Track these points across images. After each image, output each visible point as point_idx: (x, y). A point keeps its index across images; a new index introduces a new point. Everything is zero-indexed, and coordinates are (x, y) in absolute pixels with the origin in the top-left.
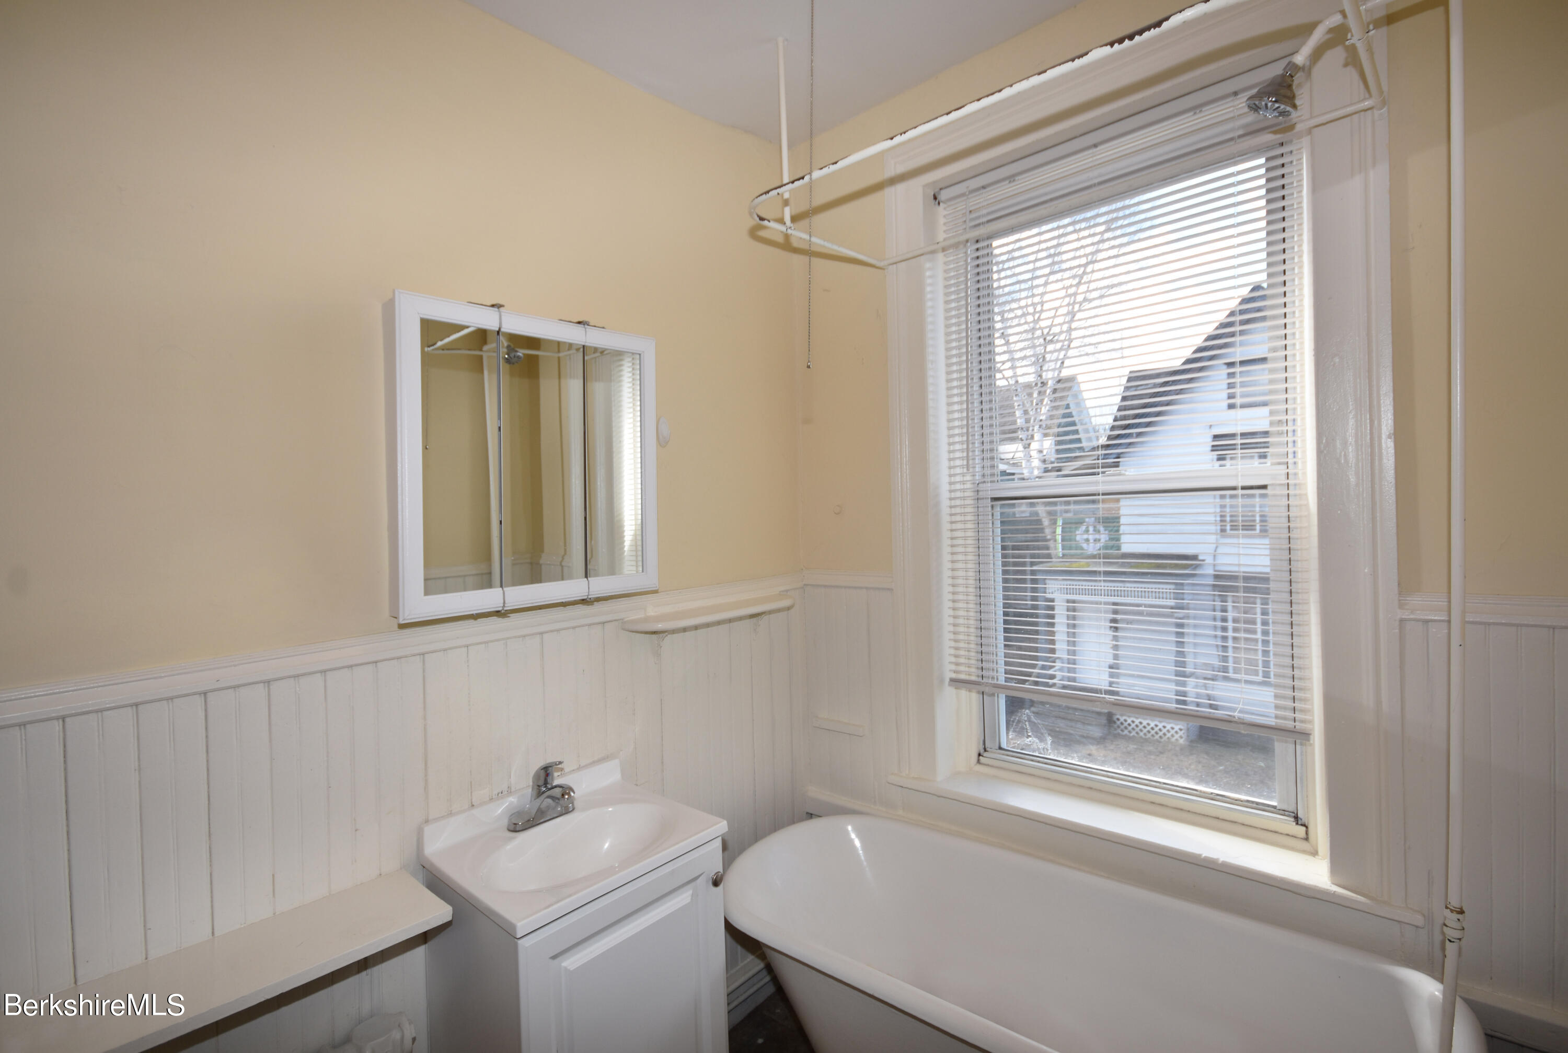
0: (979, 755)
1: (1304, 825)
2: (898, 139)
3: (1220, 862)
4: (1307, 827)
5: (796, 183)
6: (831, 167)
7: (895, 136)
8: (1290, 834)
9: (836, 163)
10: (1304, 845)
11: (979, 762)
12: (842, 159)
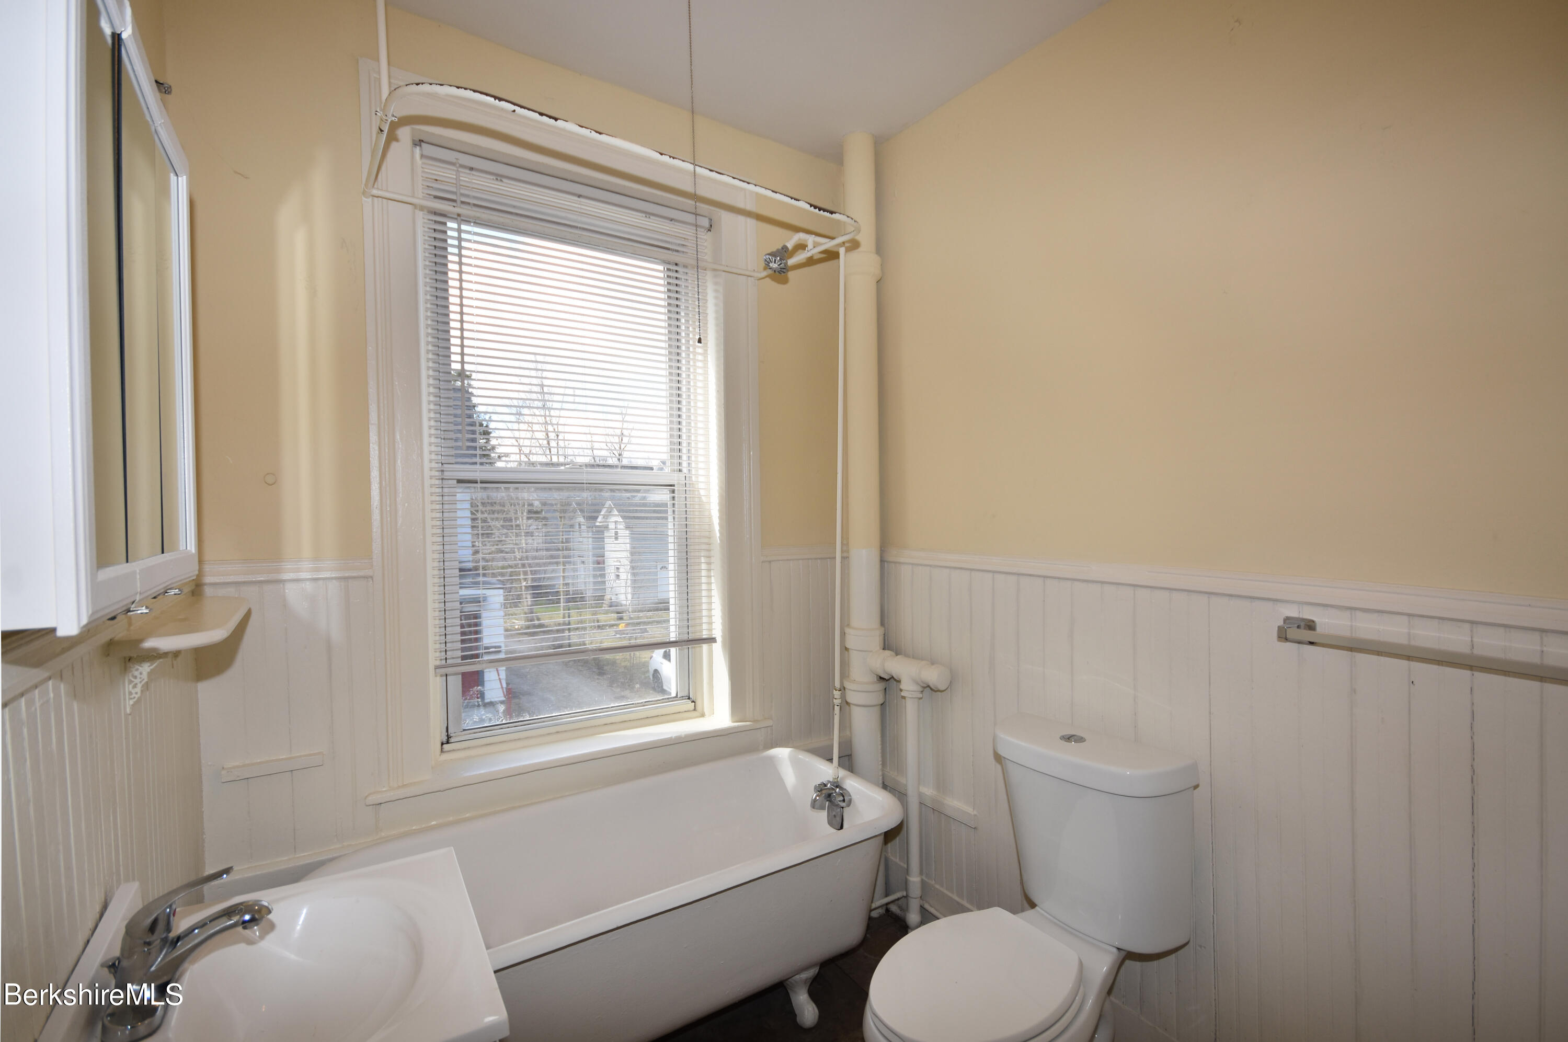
0: (442, 744)
1: (693, 702)
2: (665, 159)
3: (683, 736)
4: (695, 702)
5: (544, 117)
6: (593, 132)
7: (665, 155)
8: (686, 710)
9: (600, 133)
10: (695, 714)
11: (442, 751)
12: (607, 135)
